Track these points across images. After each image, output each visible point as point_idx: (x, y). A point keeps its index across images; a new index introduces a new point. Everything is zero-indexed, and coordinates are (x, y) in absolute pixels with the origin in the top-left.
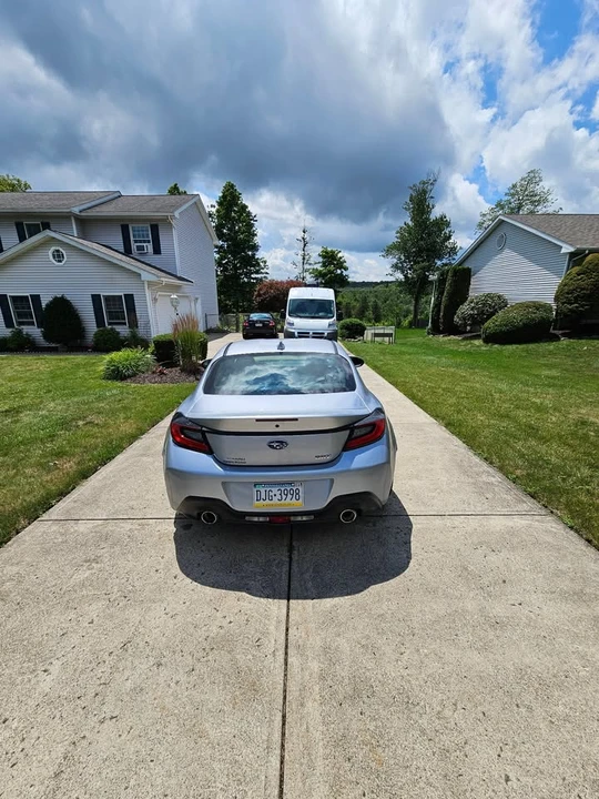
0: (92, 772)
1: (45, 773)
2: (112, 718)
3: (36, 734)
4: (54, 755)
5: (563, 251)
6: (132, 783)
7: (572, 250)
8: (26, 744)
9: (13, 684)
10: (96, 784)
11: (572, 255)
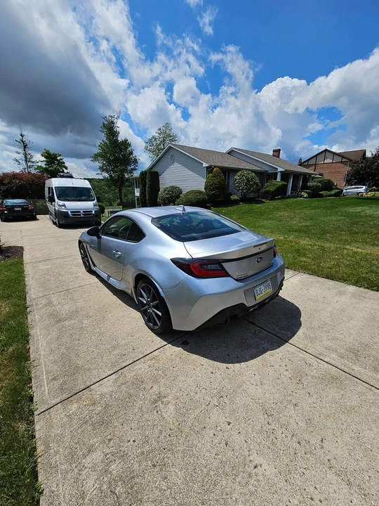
0: (355, 464)
1: (345, 491)
2: (322, 441)
3: (312, 489)
4: (334, 482)
5: (204, 166)
6: (369, 447)
7: (207, 165)
8: (316, 498)
9: (252, 494)
10: (363, 464)
11: (207, 168)
